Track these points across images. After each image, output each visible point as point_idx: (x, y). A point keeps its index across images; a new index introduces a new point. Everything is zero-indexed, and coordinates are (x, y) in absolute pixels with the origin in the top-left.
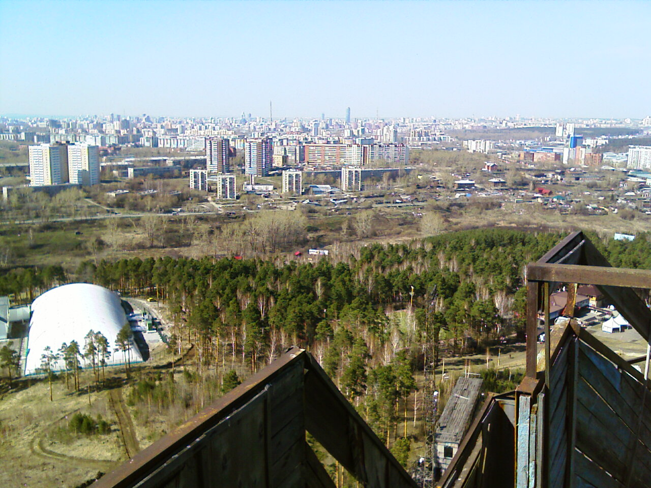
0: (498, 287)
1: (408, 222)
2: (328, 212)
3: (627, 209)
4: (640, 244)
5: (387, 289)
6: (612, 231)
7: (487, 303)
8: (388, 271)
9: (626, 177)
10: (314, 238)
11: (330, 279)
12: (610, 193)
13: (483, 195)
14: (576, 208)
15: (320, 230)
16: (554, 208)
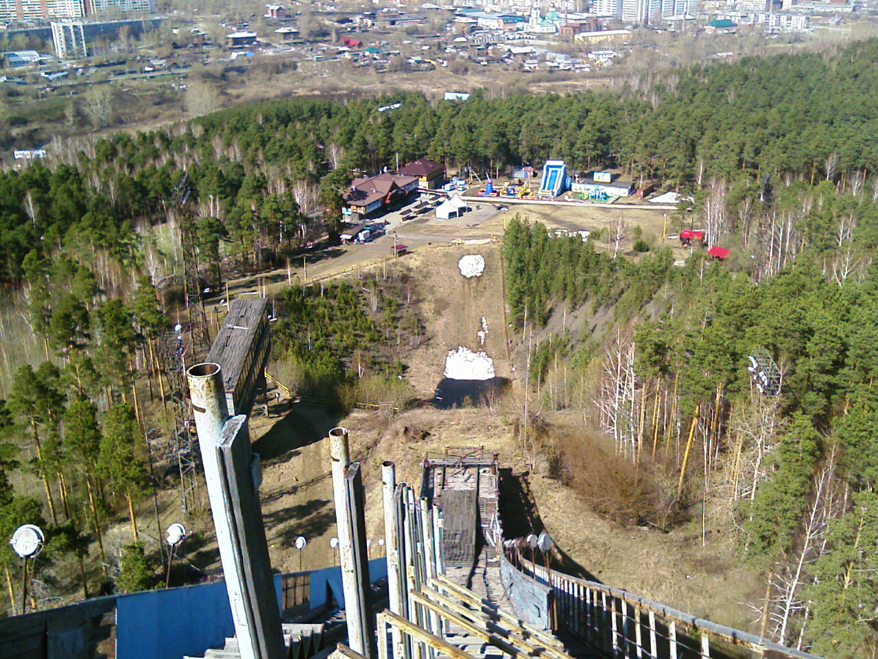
0: (298, 176)
1: (165, 100)
2: (41, 93)
3: (458, 60)
4: (475, 103)
5: (139, 195)
6: (441, 91)
7: (284, 198)
8: (138, 169)
9: (453, 17)
10: (23, 134)
11: (47, 189)
12: (436, 40)
13: (270, 52)
14: (395, 63)
15: (31, 122)
16: (367, 65)
